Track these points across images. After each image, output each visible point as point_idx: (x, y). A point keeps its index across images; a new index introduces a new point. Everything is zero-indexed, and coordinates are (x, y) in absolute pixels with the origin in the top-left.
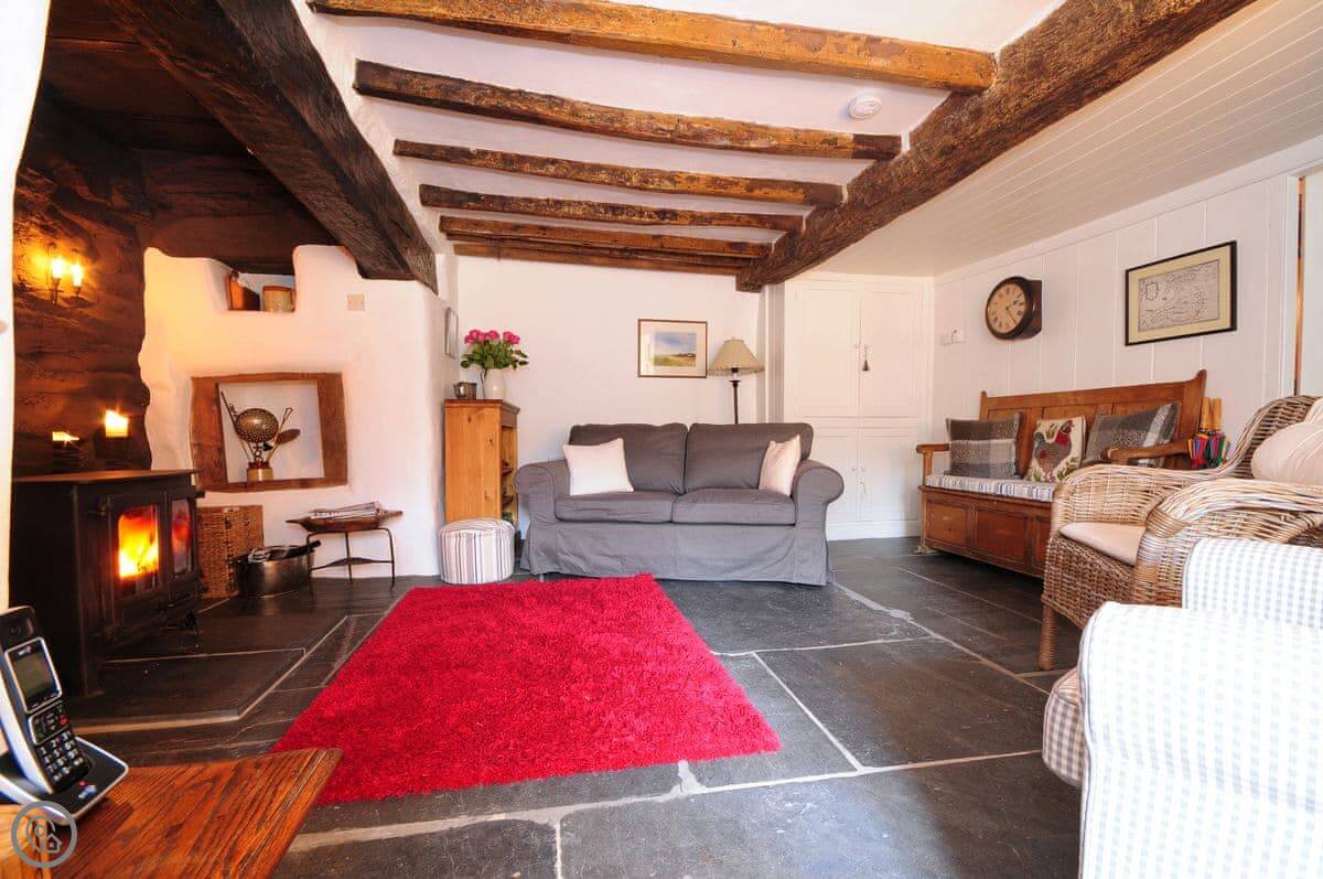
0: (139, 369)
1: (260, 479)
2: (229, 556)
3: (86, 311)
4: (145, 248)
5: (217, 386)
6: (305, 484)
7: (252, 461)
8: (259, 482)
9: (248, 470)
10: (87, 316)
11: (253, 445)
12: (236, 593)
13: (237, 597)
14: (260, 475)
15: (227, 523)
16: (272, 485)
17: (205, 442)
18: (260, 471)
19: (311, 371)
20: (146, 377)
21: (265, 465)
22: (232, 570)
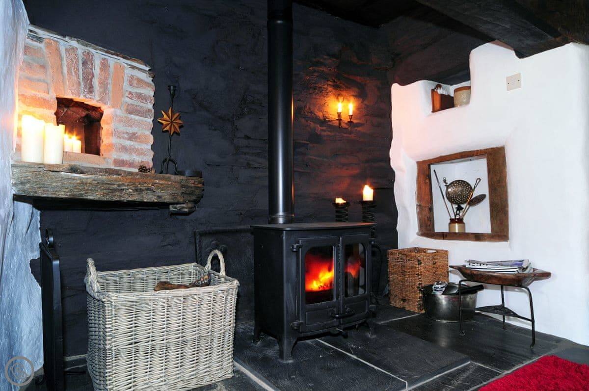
0: (390, 159)
1: (457, 231)
2: (419, 284)
3: (359, 129)
4: (392, 84)
5: (429, 166)
6: (478, 237)
7: (453, 217)
8: (456, 233)
9: (449, 224)
10: (359, 131)
11: (455, 206)
12: (423, 312)
13: (423, 314)
14: (457, 228)
15: (419, 261)
16: (464, 236)
17: (423, 204)
18: (457, 225)
19: (482, 148)
20: (393, 164)
21: (460, 221)
22: (421, 295)
